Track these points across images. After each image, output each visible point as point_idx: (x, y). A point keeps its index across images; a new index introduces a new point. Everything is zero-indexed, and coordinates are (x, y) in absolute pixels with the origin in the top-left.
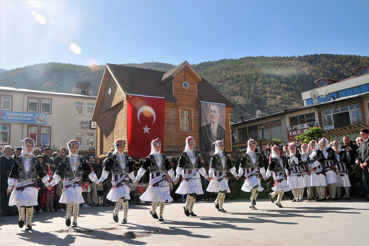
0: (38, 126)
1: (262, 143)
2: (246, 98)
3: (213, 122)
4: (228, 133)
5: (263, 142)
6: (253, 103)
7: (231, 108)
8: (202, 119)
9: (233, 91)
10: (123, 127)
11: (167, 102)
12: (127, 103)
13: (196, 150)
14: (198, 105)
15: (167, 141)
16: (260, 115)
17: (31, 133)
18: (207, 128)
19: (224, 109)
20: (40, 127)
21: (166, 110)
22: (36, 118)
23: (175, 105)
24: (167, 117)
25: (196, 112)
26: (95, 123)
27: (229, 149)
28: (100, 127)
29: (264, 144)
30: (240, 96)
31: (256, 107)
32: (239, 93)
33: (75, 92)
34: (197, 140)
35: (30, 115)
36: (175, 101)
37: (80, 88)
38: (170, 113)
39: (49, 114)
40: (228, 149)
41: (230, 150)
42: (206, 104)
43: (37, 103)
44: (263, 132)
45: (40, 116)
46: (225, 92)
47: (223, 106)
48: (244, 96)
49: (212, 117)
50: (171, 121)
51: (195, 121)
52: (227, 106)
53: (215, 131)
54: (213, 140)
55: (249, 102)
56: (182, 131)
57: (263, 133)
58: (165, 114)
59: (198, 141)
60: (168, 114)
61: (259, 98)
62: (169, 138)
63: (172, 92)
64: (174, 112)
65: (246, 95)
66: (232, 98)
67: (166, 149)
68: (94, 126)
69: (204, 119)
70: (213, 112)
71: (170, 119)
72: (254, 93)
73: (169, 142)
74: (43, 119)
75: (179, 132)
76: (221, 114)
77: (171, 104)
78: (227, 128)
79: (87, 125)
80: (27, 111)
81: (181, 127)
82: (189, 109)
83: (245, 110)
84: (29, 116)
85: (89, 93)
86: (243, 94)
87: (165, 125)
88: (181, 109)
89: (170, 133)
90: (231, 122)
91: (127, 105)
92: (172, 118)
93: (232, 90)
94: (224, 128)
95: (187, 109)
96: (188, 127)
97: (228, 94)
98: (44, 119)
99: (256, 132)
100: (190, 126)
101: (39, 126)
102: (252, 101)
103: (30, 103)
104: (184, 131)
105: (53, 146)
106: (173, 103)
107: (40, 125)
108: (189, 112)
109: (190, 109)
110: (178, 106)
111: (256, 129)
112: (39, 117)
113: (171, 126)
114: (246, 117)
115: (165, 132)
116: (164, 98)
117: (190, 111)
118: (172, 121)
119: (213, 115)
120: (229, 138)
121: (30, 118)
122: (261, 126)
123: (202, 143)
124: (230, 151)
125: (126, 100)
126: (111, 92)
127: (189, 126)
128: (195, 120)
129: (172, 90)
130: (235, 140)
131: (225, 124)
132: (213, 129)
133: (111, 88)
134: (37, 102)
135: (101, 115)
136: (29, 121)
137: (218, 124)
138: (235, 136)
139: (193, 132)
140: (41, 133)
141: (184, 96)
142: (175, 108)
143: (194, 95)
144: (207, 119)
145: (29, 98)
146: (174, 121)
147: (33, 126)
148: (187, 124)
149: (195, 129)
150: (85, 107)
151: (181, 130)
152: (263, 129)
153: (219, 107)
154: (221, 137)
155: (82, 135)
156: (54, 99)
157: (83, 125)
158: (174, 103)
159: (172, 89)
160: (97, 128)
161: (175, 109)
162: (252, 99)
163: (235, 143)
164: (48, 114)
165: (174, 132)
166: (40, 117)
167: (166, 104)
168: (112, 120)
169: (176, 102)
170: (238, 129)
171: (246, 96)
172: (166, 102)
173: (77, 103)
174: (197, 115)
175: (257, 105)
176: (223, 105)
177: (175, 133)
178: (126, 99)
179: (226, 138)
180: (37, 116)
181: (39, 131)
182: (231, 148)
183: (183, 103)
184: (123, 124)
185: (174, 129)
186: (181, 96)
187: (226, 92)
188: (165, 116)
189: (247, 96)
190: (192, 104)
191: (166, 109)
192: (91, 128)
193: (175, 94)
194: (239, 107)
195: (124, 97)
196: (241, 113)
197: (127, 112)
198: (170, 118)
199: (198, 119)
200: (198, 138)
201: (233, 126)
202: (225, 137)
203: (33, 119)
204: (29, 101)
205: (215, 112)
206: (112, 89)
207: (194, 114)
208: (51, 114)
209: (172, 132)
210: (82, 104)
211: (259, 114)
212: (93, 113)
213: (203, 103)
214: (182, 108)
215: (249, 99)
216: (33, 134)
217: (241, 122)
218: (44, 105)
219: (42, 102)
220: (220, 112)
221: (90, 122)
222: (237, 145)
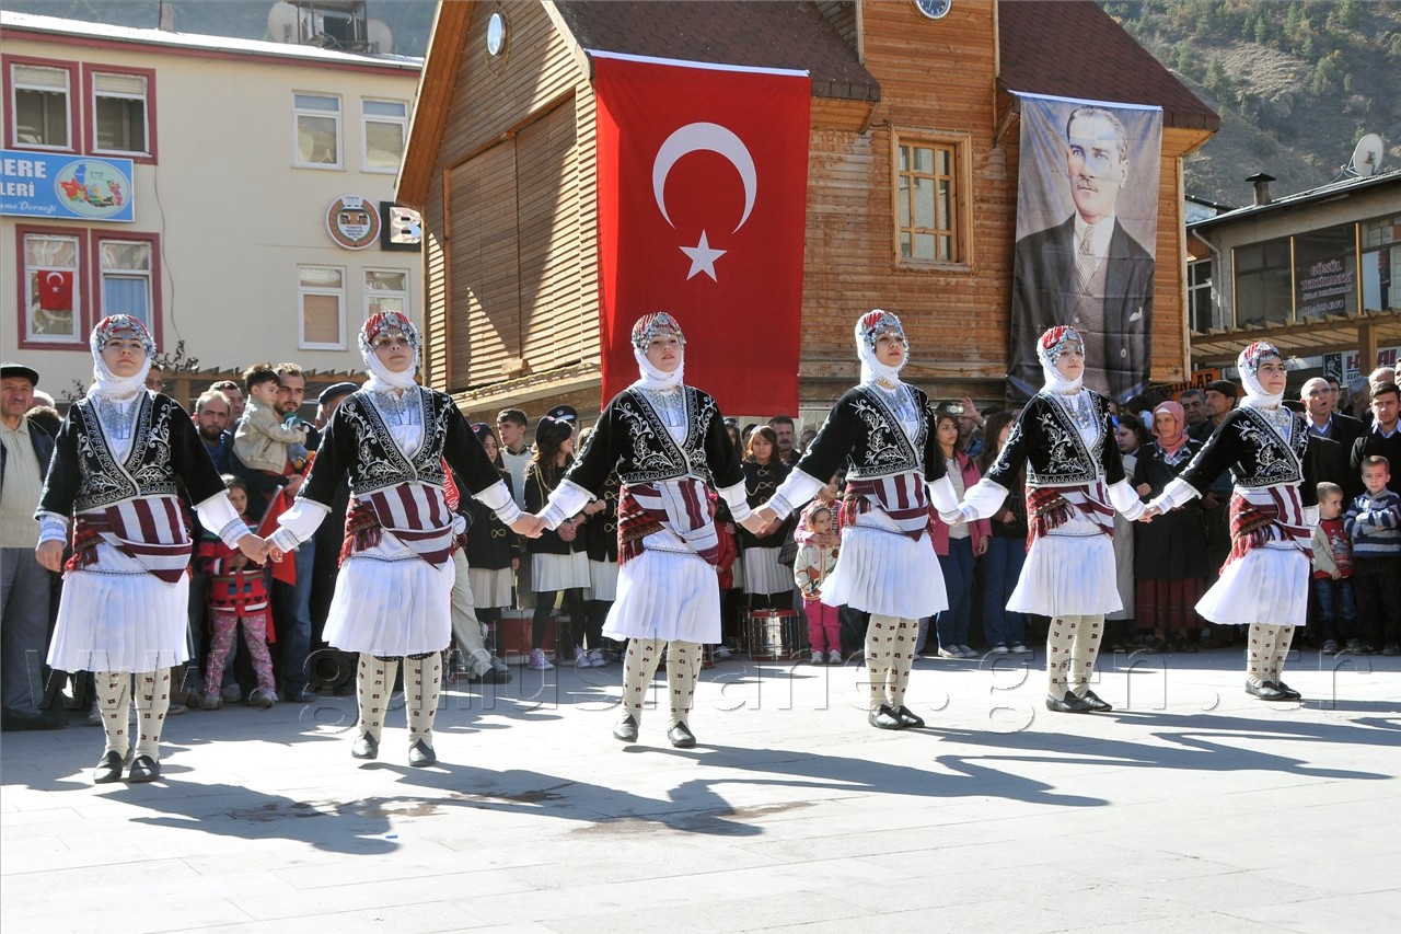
0: (79, 233)
1: (1377, 333)
2: (1299, 57)
3: (1085, 215)
4: (1171, 277)
5: (1379, 329)
6: (1340, 84)
7: (1195, 127)
8: (1020, 195)
9: (1223, 15)
10: (577, 242)
11: (824, 101)
12: (594, 106)
13: (983, 371)
14: (1002, 117)
15: (820, 319)
16: (1378, 161)
17: (42, 275)
18: (1047, 250)
19: (1151, 135)
20: (91, 237)
21: (817, 148)
22: (64, 185)
23: (866, 118)
24: (821, 183)
25: (986, 159)
26: (416, 216)
27: (1171, 370)
28: (445, 242)
29: (1384, 338)
30: (1264, 41)
31: (1357, 113)
32: (1259, 27)
33: (288, 29)
34: (993, 316)
35: (24, 167)
36: (872, 92)
37: (317, 6)
38: (840, 160)
39: (144, 161)
40: (1168, 366)
41: (1176, 372)
42: (1049, 106)
43: (63, 95)
44: (1388, 264)
45: (87, 176)
46: (1170, 22)
47: (1150, 120)
48: (1284, 47)
49: (1083, 183)
50: (842, 209)
51: (985, 206)
52: (1170, 121)
53: (1098, 263)
54: (1079, 316)
55: (1316, 83)
56: (904, 266)
57: (1385, 273)
58: (812, 170)
59: (995, 324)
60: (828, 166)
61: (1379, 52)
62: (831, 304)
63: (855, 39)
64: (864, 158)
65: (1297, 38)
66: (1212, 55)
67: (817, 366)
68: (409, 232)
69: (1034, 197)
70: (1090, 154)
71: (837, 200)
72: (1354, 23)
73: (832, 329)
74: (111, 194)
75: (889, 271)
76: (1133, 170)
77: (846, 111)
78: (1166, 245)
79: (366, 229)
80: (8, 145)
81: (900, 238)
82: (946, 139)
83: (1287, 132)
84: (21, 174)
85: (371, 39)
86: (1282, 28)
87: (808, 234)
88: (901, 139)
89: (841, 277)
90: (1196, 208)
91: (593, 115)
92: (851, 193)
93: (1214, 11)
94: (1151, 249)
95: (939, 138)
96: (943, 240)
97: (1186, 36)
98: (115, 189)
99: (1343, 265)
100: (953, 233)
101: (85, 230)
102: (1333, 76)
103: (20, 92)
104: (915, 267)
105: (176, 345)
106: (857, 103)
107: (89, 227)
108: (947, 153)
109: (956, 136)
110: (886, 124)
111: (1347, 250)
112: (81, 179)
113: (847, 235)
114: (1293, 176)
115: (807, 268)
116: (805, 73)
117: (952, 150)
118: (850, 210)
119: (1088, 171)
120: (1175, 302)
121: (32, 187)
122: (1377, 232)
123: (1017, 331)
124: (1177, 379)
125: (590, 90)
126: (505, 41)
127: (949, 238)
128: (982, 200)
129: (855, 29)
130: (1214, 311)
131: (1153, 224)
132: (1086, 251)
133: (503, 18)
134: (66, 90)
135: (446, 172)
136: (24, 205)
137: (1117, 224)
138: (1213, 291)
139: (967, 269)
140: (103, 270)
141: (919, 62)
142: (869, 133)
143: (978, 59)
144: (1050, 198)
145: (12, 66)
146: (862, 211)
147: (49, 234)
148: (936, 228)
149: (980, 255)
150: (353, 123)
151: (898, 258)
152: (1388, 247)
153: (1125, 123)
154: (1126, 300)
155: (339, 284)
156: (168, 74)
157: (343, 228)
158: (863, 105)
159: (854, 22)
160: (427, 248)
161: (867, 141)
162: (1334, 60)
163: (1213, 331)
164: (137, 160)
165: (860, 269)
166: (88, 181)
167: (819, 109)
168: (514, 200)
169: (873, 99)
170: (1237, 249)
171: (1299, 46)
172: (815, 100)
173: (302, 98)
174: (994, 173)
175: (1367, 96)
176: (1147, 115)
177: (868, 278)
178: (587, 83)
179: (1155, 302)
180: (68, 174)
181: (88, 263)
182: (1188, 360)
183: (917, 104)
184: (577, 225)
185: (860, 252)
186: (906, 61)
187: (1176, 23)
188: (811, 183)
189: (1308, 41)
190: (963, 107)
191: (816, 139)
192: (387, 245)
193: (868, 49)
194: (1249, 109)
195: (577, 71)
196: (1261, 151)
197: (594, 161)
198: (838, 193)
199: (996, 194)
200: (994, 307)
201: (1206, 229)
202: (1149, 300)
203: (44, 191)
204: (15, 86)
205: (1098, 152)
206: (506, 24)
207: (974, 169)
208: (153, 161)
209: (850, 269)
210: (333, 102)
211: (1370, 160)
212: (401, 157)
213: (1033, 105)
214: (906, 135)
215: (1314, 61)
216: (55, 280)
217: (1254, 207)
218: (110, 106)
219: (95, 93)
220: (1130, 152)
221: (385, 207)
222: (1221, 344)
